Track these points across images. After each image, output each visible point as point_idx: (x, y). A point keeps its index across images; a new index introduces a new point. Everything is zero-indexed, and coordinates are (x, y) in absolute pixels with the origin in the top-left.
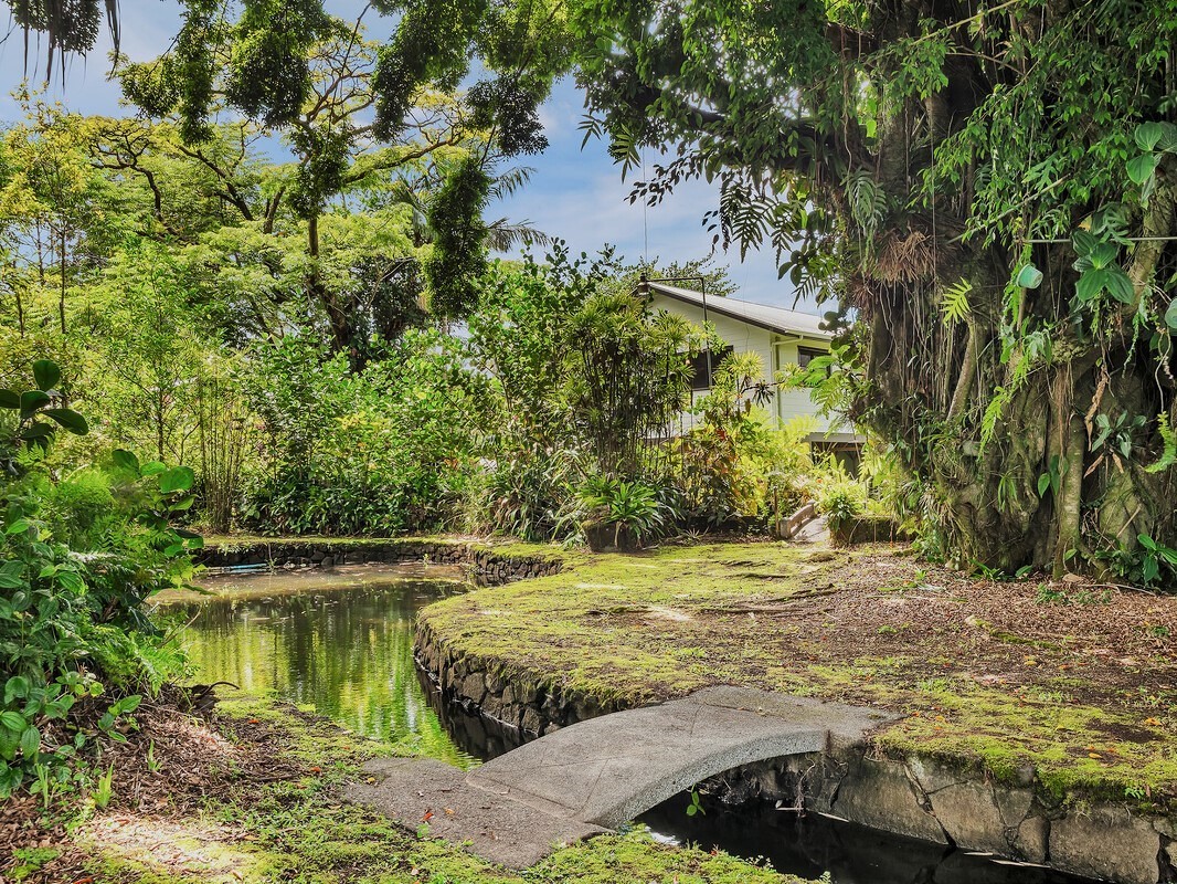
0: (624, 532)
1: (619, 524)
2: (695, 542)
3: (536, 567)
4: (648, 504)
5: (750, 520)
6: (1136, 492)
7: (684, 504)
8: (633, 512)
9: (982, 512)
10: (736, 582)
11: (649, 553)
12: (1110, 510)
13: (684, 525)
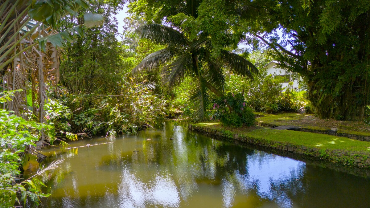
0: (273, 111)
1: (272, 110)
2: (284, 113)
3: (259, 116)
4: (277, 107)
5: (292, 110)
6: (339, 109)
7: (282, 107)
8: (275, 108)
9: (322, 111)
10: (290, 118)
11: (277, 114)
12: (336, 111)
13: (281, 110)
